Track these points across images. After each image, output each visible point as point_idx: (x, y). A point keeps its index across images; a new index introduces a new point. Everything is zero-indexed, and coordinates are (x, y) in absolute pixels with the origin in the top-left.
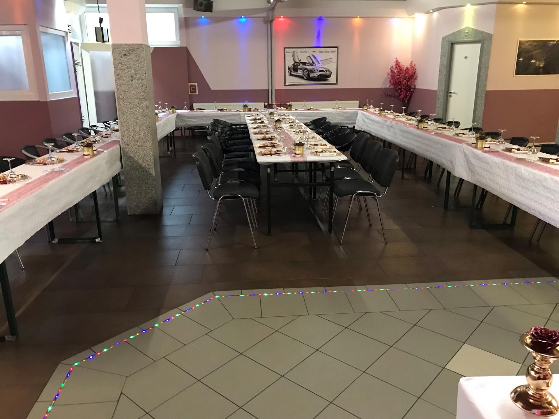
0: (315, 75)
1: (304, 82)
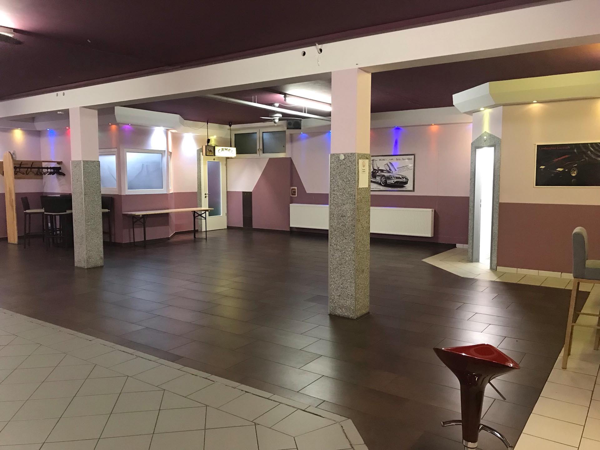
0: (392, 181)
1: (382, 188)
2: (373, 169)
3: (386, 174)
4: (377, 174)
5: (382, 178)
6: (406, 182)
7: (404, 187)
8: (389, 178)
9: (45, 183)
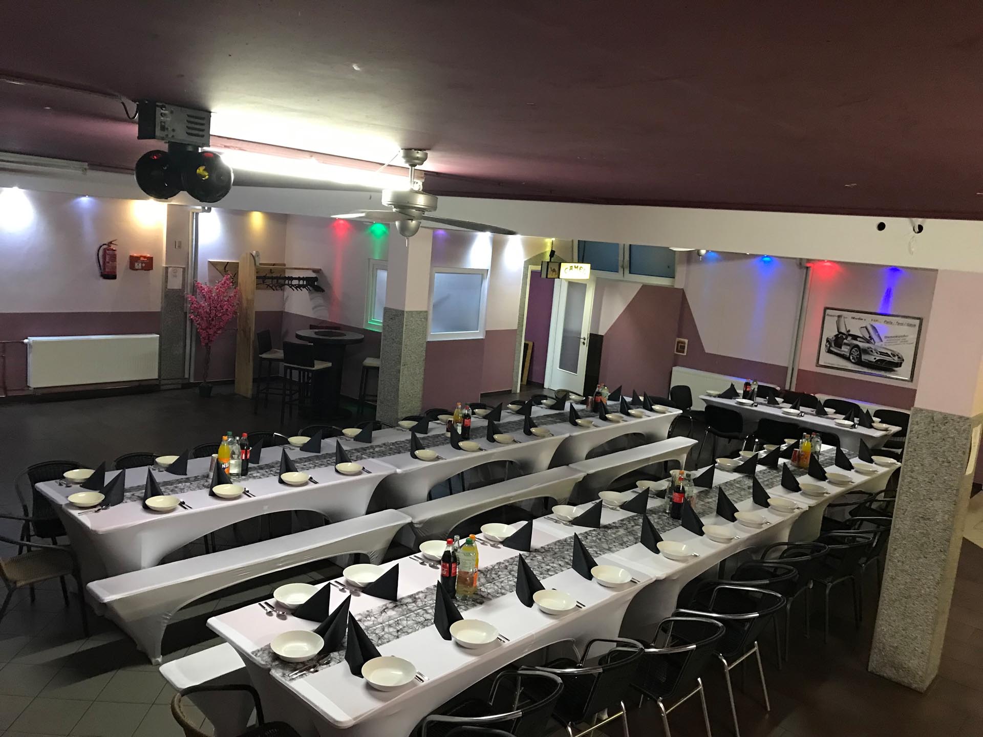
0: (872, 358)
1: (850, 366)
2: (838, 331)
3: (862, 345)
4: (845, 341)
5: (854, 350)
6: (898, 363)
7: (894, 371)
8: (866, 351)
9: (288, 297)
